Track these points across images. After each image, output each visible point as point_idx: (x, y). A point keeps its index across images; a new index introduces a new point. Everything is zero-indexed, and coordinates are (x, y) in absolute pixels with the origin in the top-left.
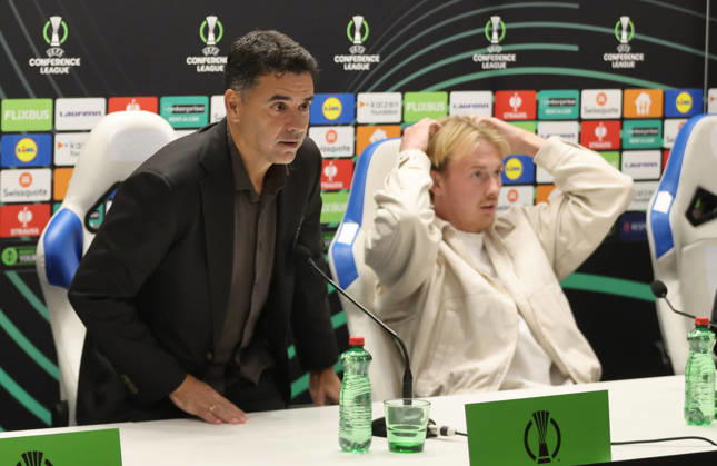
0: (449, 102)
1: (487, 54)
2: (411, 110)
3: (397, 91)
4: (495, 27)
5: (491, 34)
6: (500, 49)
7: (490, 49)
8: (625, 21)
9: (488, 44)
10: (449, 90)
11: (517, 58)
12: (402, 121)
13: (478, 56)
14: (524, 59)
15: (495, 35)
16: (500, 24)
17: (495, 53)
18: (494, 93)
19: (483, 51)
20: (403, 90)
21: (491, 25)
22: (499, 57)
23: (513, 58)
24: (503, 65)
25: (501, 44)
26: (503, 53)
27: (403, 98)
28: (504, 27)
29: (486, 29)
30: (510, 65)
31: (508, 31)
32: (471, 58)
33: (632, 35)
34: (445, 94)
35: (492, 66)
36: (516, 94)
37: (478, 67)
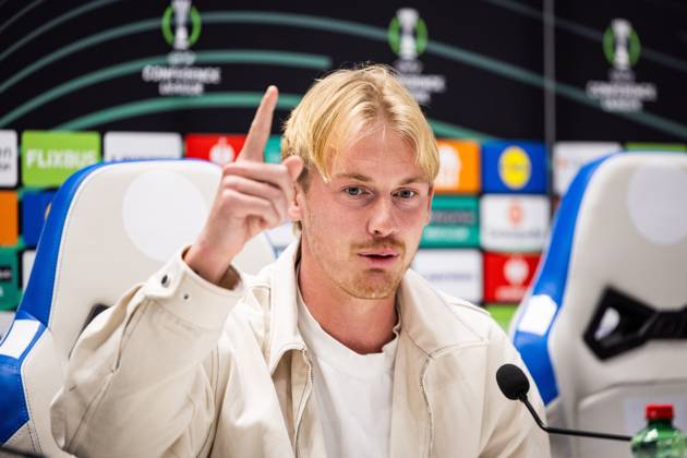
0: (102, 152)
1: (167, 66)
2: (35, 164)
3: (7, 127)
4: (181, 19)
5: (173, 29)
6: (190, 58)
7: (174, 59)
8: (408, 17)
9: (168, 49)
10: (102, 130)
11: (223, 75)
12: (20, 184)
13: (152, 71)
14: (234, 78)
15: (181, 34)
17: (181, 66)
18: (184, 137)
19: (160, 60)
20: (19, 127)
21: (173, 15)
22: (189, 74)
23: (213, 76)
24: (198, 89)
25: (193, 48)
26: (198, 65)
27: (19, 142)
28: (197, 19)
29: (166, 22)
30: (209, 88)
31: (205, 27)
32: (139, 74)
33: (423, 44)
34: (94, 138)
35: (178, 88)
36: (223, 140)
37: (152, 90)
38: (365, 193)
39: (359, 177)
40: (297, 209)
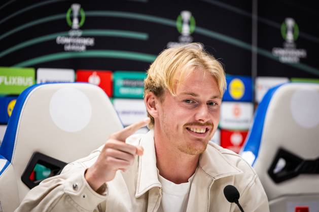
0: (36, 78)
1: (68, 37)
2: (3, 83)
4: (76, 14)
5: (72, 19)
6: (80, 33)
7: (72, 33)
8: (186, 15)
9: (69, 28)
10: (36, 67)
11: (95, 42)
13: (61, 39)
14: (100, 43)
15: (76, 21)
16: (79, 13)
17: (75, 37)
18: (76, 71)
19: (65, 34)
21: (72, 12)
22: (79, 41)
23: (91, 42)
24: (83, 48)
25: (81, 28)
26: (84, 37)
28: (83, 14)
29: (68, 15)
30: (89, 48)
31: (87, 18)
32: (55, 40)
33: (193, 28)
34: (32, 71)
35: (74, 48)
36: (95, 73)
37: (61, 48)
38: (193, 102)
39: (193, 94)
40: (156, 111)
